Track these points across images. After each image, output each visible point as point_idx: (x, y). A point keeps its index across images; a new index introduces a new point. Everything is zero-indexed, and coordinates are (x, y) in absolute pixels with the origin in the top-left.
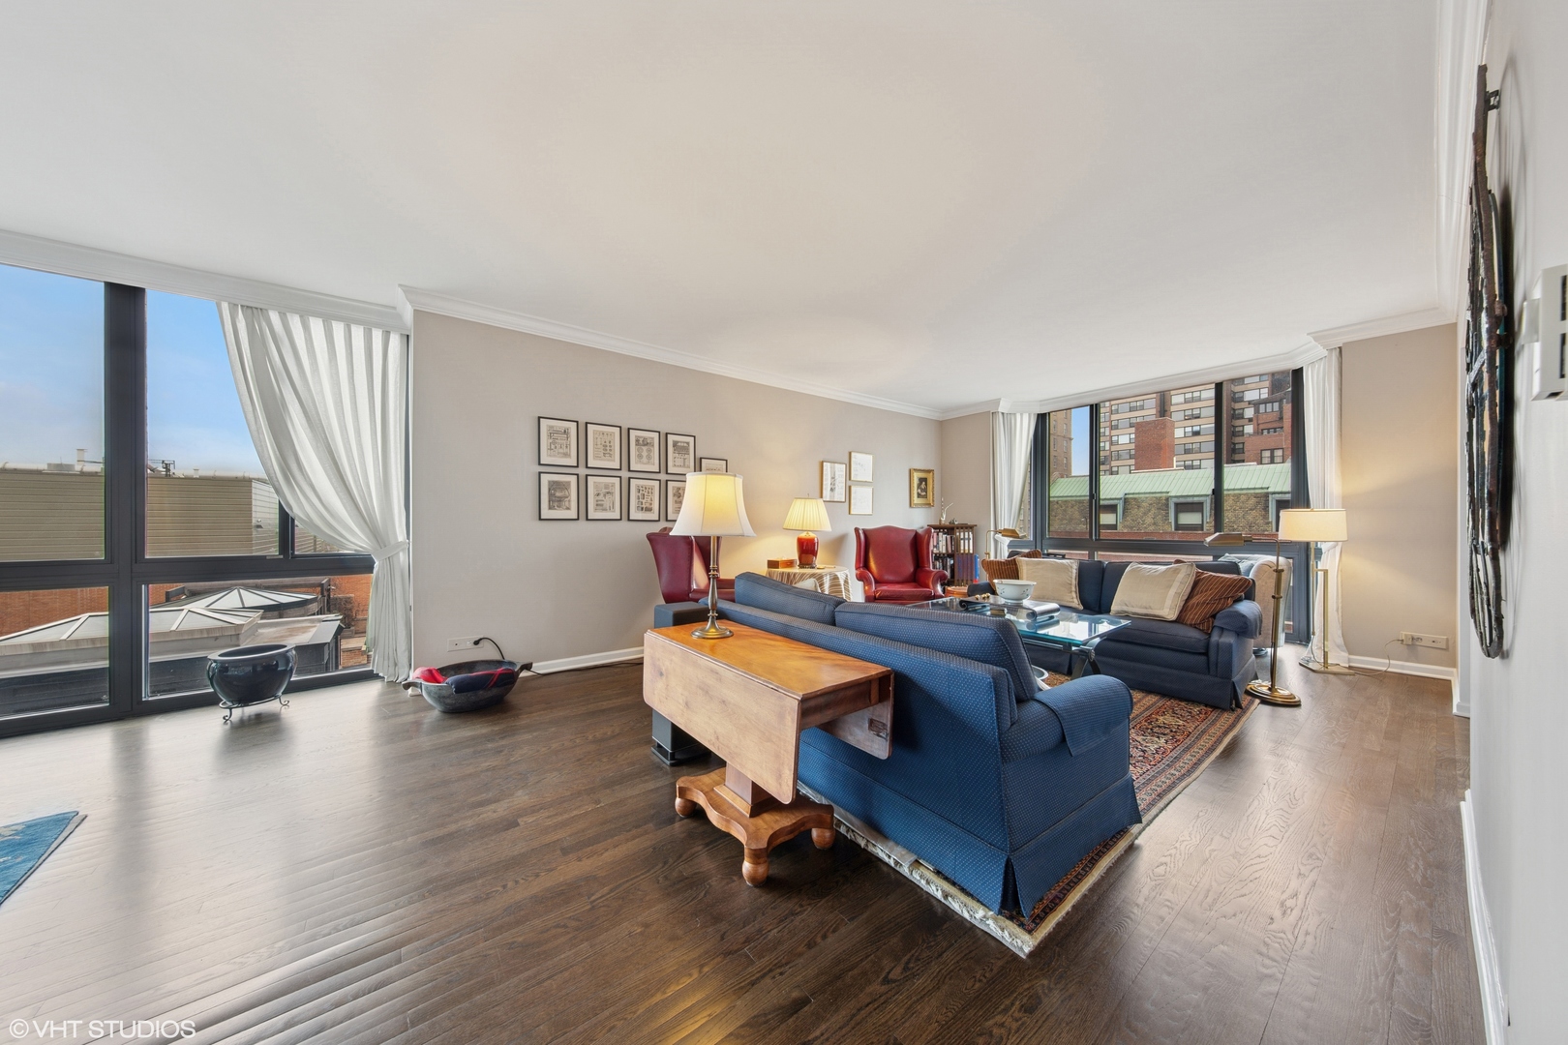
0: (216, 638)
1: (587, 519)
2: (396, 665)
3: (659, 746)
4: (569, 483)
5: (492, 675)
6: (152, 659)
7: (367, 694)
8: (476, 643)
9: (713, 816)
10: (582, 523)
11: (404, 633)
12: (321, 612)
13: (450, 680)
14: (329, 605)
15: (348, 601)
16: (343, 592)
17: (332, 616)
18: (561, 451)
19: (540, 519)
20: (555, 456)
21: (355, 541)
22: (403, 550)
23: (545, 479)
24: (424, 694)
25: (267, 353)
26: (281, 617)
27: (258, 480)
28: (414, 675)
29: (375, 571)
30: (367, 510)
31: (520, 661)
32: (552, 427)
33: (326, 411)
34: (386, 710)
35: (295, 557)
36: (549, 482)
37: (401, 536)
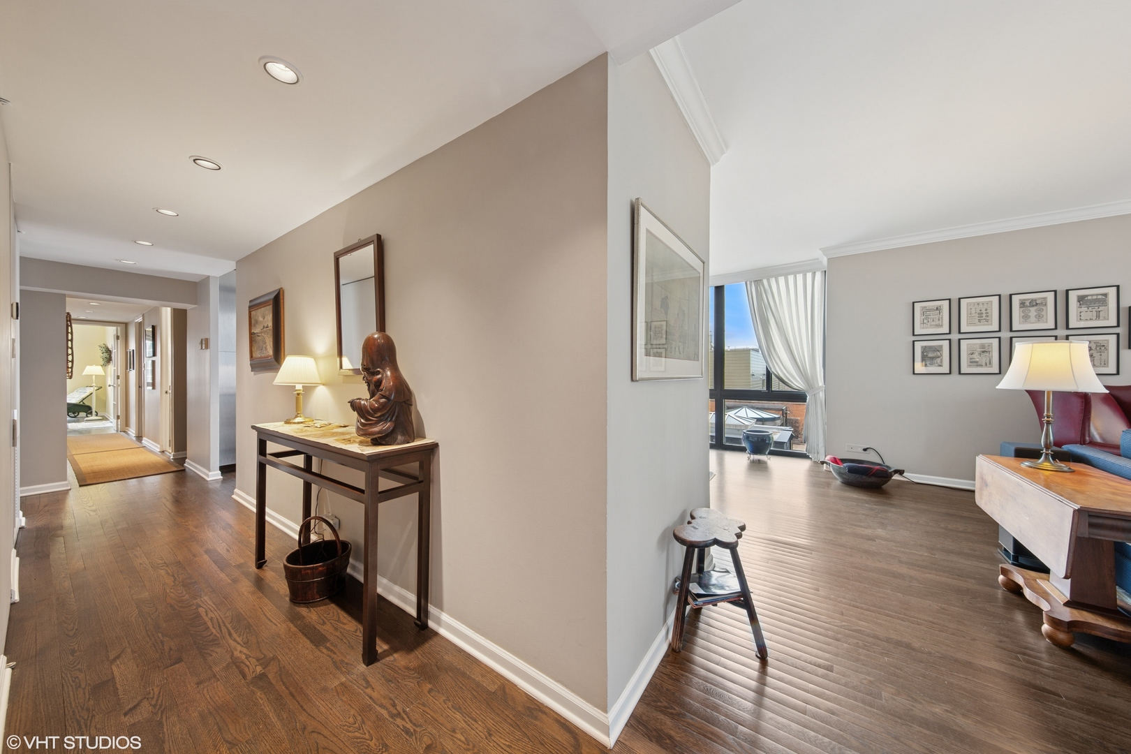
0: (739, 430)
1: (960, 373)
2: (818, 453)
3: (1005, 550)
4: (941, 346)
5: (871, 468)
6: (726, 436)
7: (804, 465)
8: (865, 450)
9: (1028, 593)
10: (955, 376)
11: (822, 436)
12: (782, 425)
13: (845, 465)
14: (786, 422)
15: (797, 421)
16: (794, 416)
17: (788, 428)
18: (934, 323)
19: (914, 373)
20: (927, 328)
21: (798, 384)
22: (822, 391)
23: (918, 346)
24: (832, 470)
25: (762, 299)
26: (763, 424)
27: (753, 350)
28: (828, 458)
29: (807, 401)
30: (804, 371)
31: (894, 466)
32: (926, 307)
33: (785, 321)
34: (814, 473)
35: (772, 391)
36: (922, 347)
37: (821, 383)
